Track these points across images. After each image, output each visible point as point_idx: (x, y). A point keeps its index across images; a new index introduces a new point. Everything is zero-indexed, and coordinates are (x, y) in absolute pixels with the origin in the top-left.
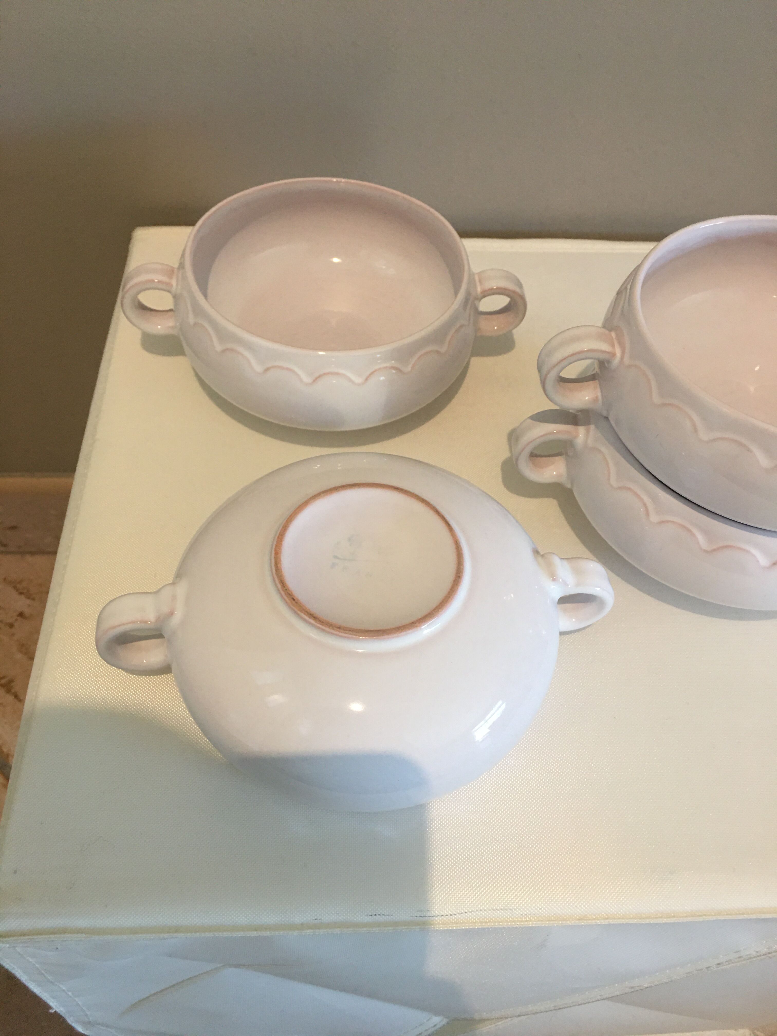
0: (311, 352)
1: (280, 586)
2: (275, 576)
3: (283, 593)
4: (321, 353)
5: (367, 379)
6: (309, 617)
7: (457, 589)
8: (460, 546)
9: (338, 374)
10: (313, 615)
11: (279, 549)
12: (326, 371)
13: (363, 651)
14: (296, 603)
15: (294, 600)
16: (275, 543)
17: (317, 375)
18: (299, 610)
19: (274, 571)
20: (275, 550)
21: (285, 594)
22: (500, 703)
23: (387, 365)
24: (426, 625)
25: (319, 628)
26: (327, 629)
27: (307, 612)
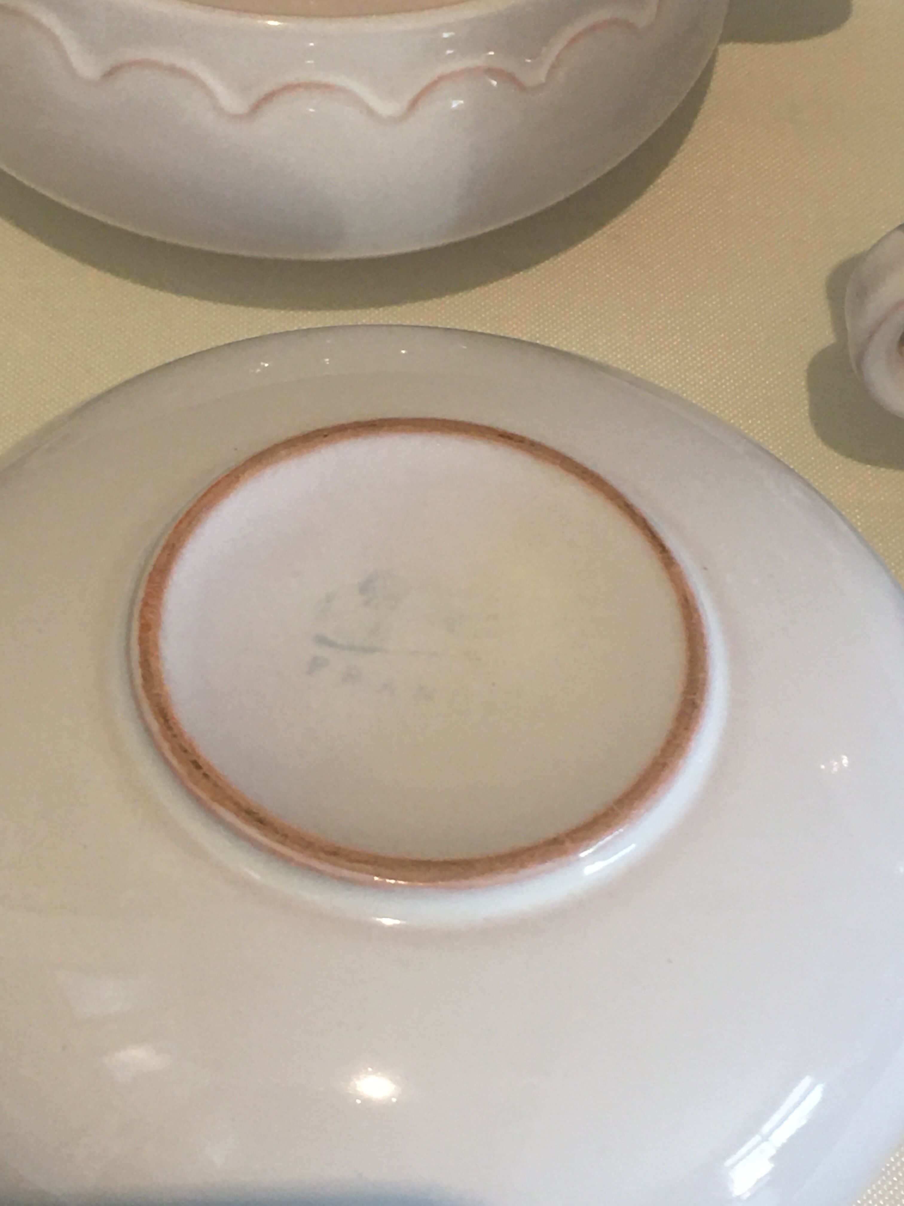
0: (245, 21)
1: (155, 726)
2: (140, 692)
3: (166, 747)
4: (272, 23)
5: (414, 104)
6: (247, 821)
7: (688, 739)
8: (696, 610)
9: (326, 87)
10: (255, 813)
11: (152, 612)
12: (290, 78)
13: (397, 922)
14: (205, 775)
15: (198, 767)
16: (141, 595)
17: (266, 89)
18: (213, 799)
19: (139, 681)
20: (142, 616)
21: (173, 750)
22: (807, 1081)
23: (469, 62)
24: (590, 851)
25: (273, 852)
26: (298, 856)
27: (237, 804)
